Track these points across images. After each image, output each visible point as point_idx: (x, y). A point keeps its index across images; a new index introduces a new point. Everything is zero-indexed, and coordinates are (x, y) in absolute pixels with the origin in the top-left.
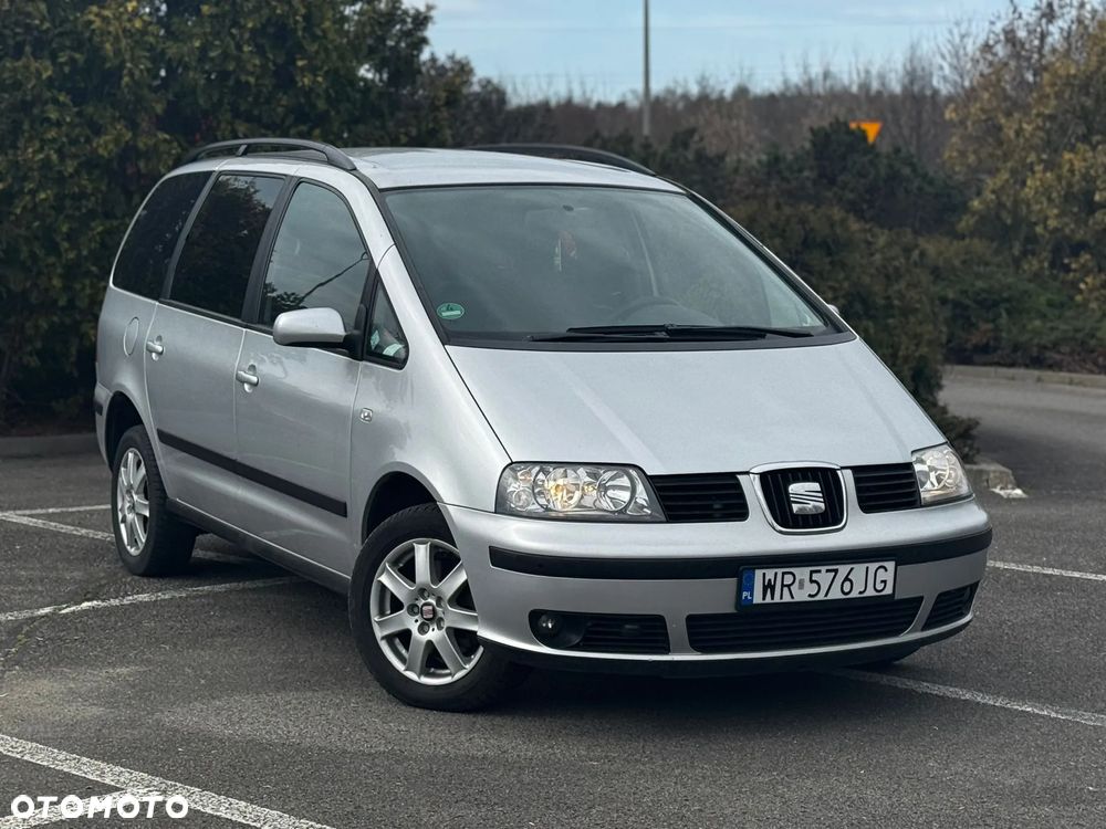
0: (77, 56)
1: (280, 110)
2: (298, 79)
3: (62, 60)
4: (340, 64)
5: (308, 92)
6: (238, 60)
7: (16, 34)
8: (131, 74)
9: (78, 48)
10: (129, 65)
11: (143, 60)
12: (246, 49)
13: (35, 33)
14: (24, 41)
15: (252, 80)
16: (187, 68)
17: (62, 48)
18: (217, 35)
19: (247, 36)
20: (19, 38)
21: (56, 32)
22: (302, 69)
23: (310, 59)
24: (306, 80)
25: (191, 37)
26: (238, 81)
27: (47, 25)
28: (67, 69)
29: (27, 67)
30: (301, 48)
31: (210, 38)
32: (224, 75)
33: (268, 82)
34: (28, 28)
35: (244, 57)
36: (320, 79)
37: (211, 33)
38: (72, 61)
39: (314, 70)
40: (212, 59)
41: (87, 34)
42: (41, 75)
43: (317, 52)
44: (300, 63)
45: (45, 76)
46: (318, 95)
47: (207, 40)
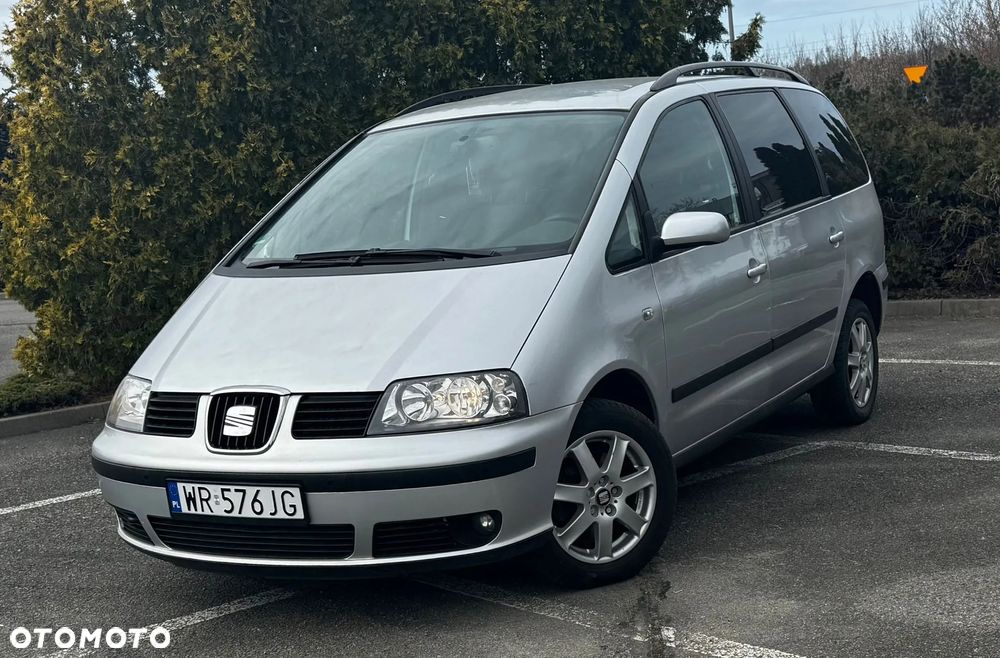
0: (478, 39)
1: (629, 66)
2: (643, 39)
3: (467, 43)
4: (671, 24)
5: (648, 50)
6: (595, 28)
7: (431, 25)
8: (523, 49)
9: (477, 32)
10: (520, 41)
11: (530, 36)
12: (602, 19)
13: (446, 23)
14: (438, 30)
15: (608, 44)
16: (559, 39)
17: (466, 34)
18: (578, 11)
19: (601, 8)
20: (433, 29)
21: (461, 19)
22: (645, 32)
23: (650, 22)
24: (649, 40)
25: (559, 15)
26: (597, 47)
27: (453, 15)
28: (471, 50)
29: (444, 51)
30: (642, 15)
31: (574, 14)
32: (586, 42)
33: (618, 45)
34: (440, 18)
35: (602, 25)
36: (659, 38)
37: (573, 10)
38: (476, 42)
39: (653, 31)
40: (577, 31)
41: (484, 20)
42: (456, 55)
43: (655, 16)
44: (643, 27)
45: (459, 57)
46: (657, 52)
47: (572, 16)
